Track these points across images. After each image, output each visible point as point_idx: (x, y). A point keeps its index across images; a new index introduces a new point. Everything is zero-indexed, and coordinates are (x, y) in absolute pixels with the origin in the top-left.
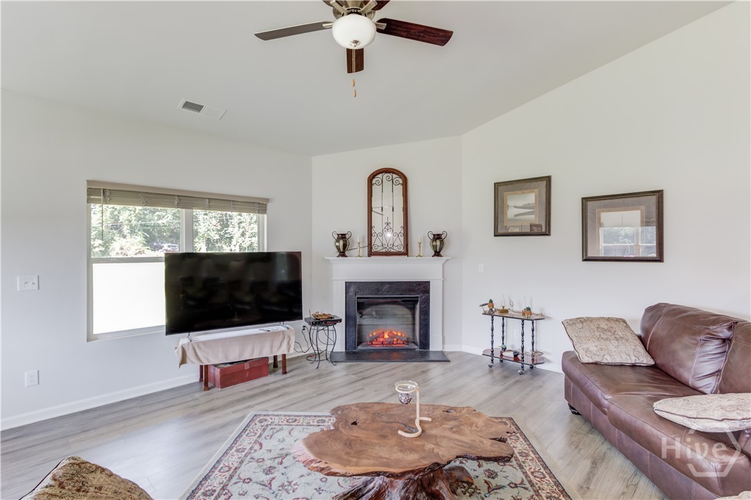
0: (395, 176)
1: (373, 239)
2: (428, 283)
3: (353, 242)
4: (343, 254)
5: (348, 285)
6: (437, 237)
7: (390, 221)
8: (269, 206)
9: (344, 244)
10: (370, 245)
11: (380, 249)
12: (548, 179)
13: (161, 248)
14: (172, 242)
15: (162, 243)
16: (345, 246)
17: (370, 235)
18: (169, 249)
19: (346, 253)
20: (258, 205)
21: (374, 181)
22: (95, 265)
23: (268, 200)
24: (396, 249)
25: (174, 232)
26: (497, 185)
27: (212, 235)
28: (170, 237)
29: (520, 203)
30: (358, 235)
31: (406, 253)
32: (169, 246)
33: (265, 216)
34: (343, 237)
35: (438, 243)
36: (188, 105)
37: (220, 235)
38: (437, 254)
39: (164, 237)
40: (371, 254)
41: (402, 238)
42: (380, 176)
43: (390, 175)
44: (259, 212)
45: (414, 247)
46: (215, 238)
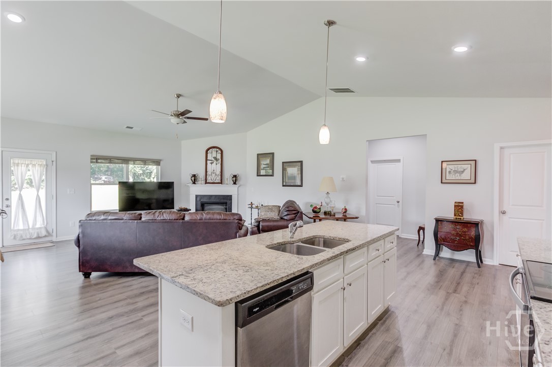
0: (217, 150)
1: (208, 177)
2: (231, 196)
3: (199, 178)
4: (194, 183)
5: (197, 196)
6: (235, 176)
7: (215, 169)
8: (161, 162)
9: (195, 179)
10: (206, 180)
11: (210, 181)
12: (273, 154)
13: (100, 179)
14: (108, 175)
15: (101, 176)
16: (195, 180)
17: (206, 175)
18: (106, 180)
19: (196, 183)
20: (157, 162)
21: (208, 152)
22: (92, 186)
23: (161, 160)
24: (217, 181)
25: (109, 168)
26: (258, 155)
27: (137, 170)
28: (107, 171)
29: (265, 163)
30: (201, 175)
31: (221, 183)
32: (106, 178)
33: (160, 167)
34: (194, 176)
35: (234, 179)
36: (127, 127)
37: (143, 171)
38: (235, 183)
39: (101, 171)
40: (206, 183)
41: (220, 177)
42: (211, 150)
43: (215, 149)
44: (157, 165)
45: (225, 181)
46: (139, 172)
